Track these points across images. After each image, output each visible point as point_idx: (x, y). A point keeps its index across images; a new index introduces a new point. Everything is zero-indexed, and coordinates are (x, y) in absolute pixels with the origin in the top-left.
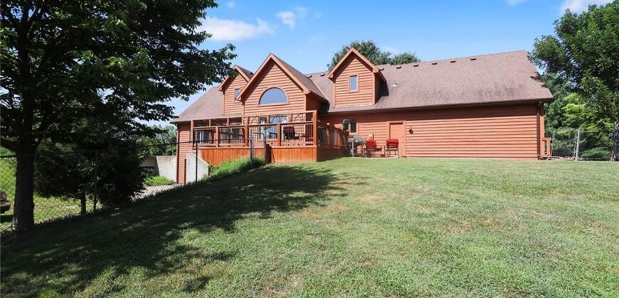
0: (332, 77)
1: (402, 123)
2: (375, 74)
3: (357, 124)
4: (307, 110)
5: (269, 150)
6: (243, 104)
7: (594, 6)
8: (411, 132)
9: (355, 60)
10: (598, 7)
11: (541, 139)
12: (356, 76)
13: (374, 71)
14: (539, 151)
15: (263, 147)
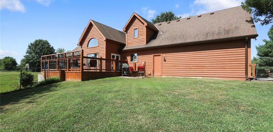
1: (160, 55)
2: (146, 27)
6: (81, 47)
8: (165, 60)
9: (137, 19)
11: (248, 65)
12: (137, 29)
13: (145, 25)
14: (247, 74)
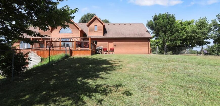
0: (88, 25)
1: (112, 43)
2: (103, 26)
3: (97, 43)
4: (80, 36)
5: (71, 51)
6: (52, 32)
7: (161, 14)
8: (115, 46)
9: (96, 20)
10: (162, 14)
11: (149, 49)
12: (97, 26)
14: (149, 52)
15: (69, 50)
